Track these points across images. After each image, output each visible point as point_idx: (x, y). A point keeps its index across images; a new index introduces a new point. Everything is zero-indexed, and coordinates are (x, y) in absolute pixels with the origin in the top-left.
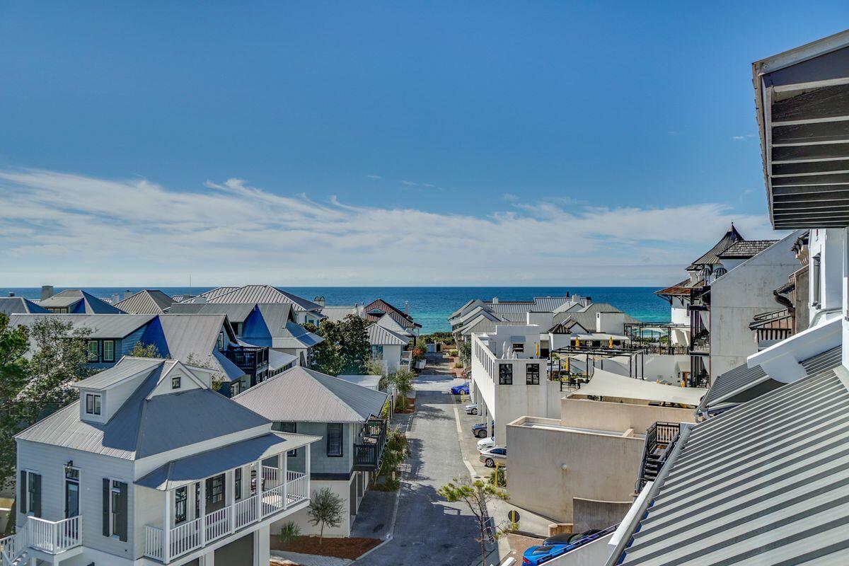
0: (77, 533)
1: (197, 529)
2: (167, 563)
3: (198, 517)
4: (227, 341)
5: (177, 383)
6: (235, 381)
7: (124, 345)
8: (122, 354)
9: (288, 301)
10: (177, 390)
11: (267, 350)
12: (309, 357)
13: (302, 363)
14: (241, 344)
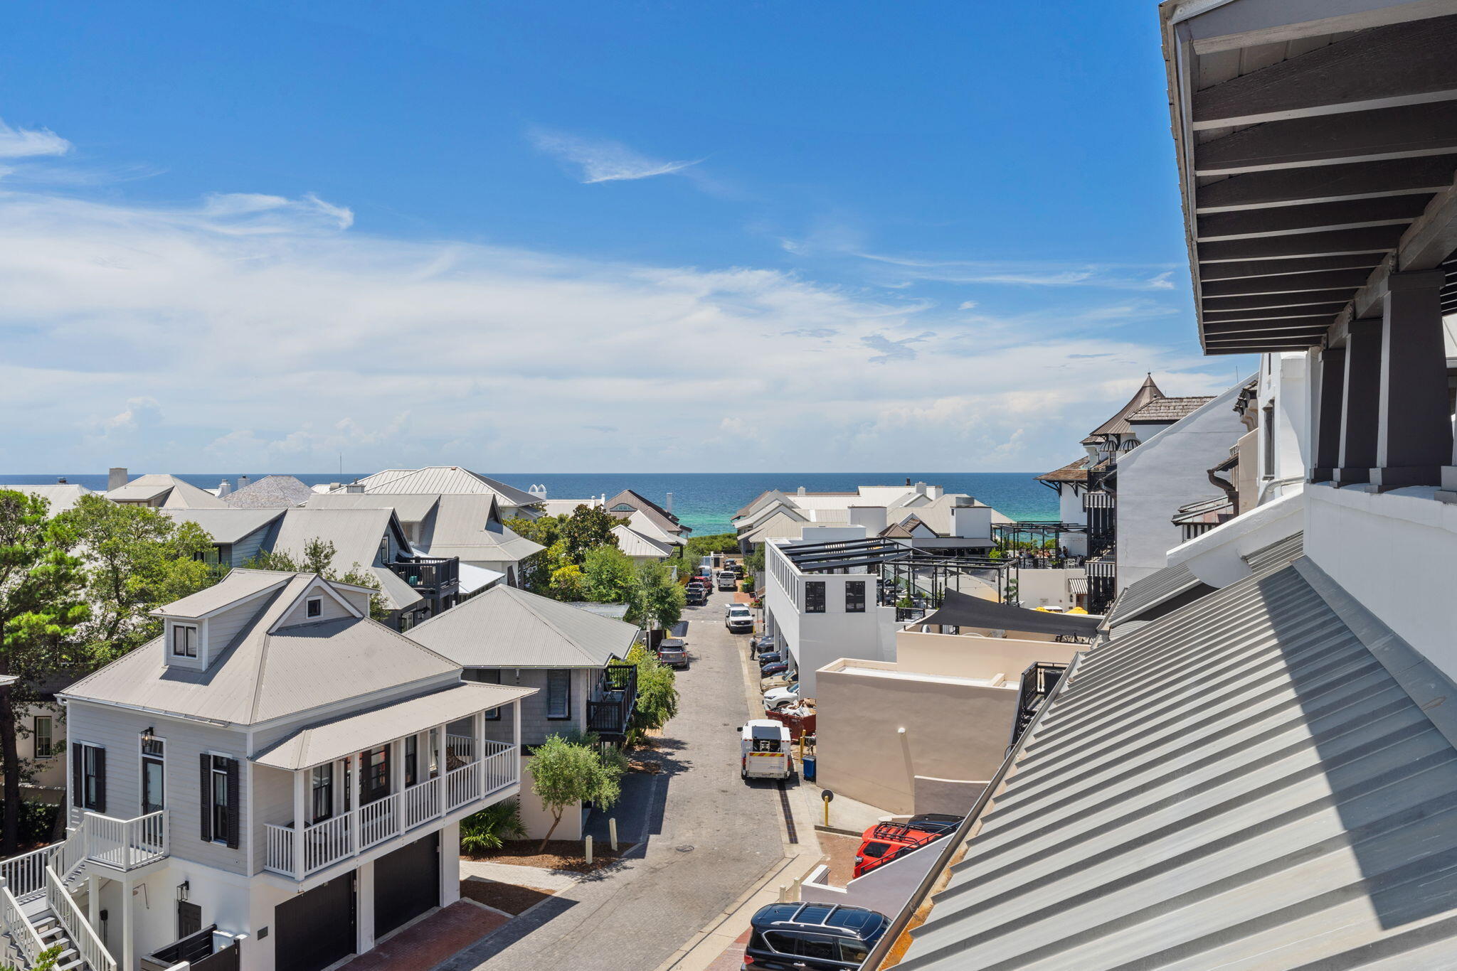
0: (161, 838)
1: (346, 829)
2: (300, 879)
3: (349, 810)
4: (395, 549)
5: (314, 608)
6: (407, 609)
7: (236, 554)
8: (231, 568)
9: (489, 491)
10: (315, 619)
11: (455, 562)
12: (522, 575)
13: (511, 583)
14: (417, 553)
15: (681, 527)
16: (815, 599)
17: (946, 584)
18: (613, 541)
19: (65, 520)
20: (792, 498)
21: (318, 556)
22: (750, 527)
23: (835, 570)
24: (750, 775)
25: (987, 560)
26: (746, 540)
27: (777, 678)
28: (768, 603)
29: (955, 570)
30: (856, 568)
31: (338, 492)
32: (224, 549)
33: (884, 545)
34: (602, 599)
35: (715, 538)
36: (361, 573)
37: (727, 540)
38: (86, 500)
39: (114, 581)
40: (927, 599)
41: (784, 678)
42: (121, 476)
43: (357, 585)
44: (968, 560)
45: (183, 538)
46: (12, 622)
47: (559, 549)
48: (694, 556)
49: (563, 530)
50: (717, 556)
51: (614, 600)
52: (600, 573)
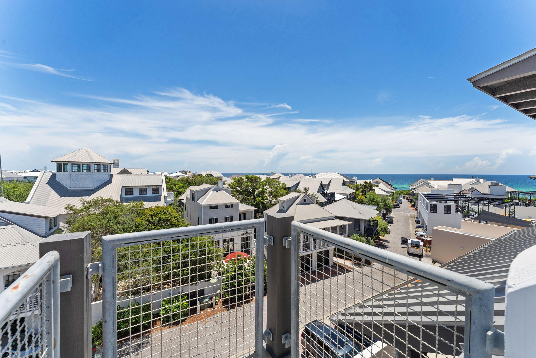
1: (311, 245)
2: (302, 253)
3: (311, 241)
4: (322, 190)
5: (305, 200)
6: (324, 202)
7: (291, 189)
8: (290, 191)
9: (343, 178)
10: (305, 203)
11: (335, 193)
12: (350, 197)
13: (347, 199)
14: (326, 191)
15: (394, 188)
16: (433, 209)
17: (483, 208)
18: (374, 191)
19: (264, 181)
20: (429, 181)
21: (306, 190)
22: (415, 189)
23: (442, 202)
24: (410, 252)
25: (503, 202)
26: (413, 192)
27: (420, 229)
28: (419, 209)
29: (487, 204)
30: (449, 201)
31: (311, 177)
32: (289, 188)
33: (460, 196)
34: (370, 204)
35: (404, 191)
36: (314, 194)
37: (408, 192)
38: (267, 178)
39: (271, 193)
40: (475, 213)
41: (423, 229)
42: (272, 174)
43: (313, 197)
44: (495, 202)
45: (282, 186)
46: (256, 199)
47: (360, 191)
48: (397, 196)
49: (361, 187)
50: (404, 196)
51: (373, 205)
52: (370, 198)
